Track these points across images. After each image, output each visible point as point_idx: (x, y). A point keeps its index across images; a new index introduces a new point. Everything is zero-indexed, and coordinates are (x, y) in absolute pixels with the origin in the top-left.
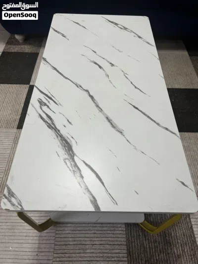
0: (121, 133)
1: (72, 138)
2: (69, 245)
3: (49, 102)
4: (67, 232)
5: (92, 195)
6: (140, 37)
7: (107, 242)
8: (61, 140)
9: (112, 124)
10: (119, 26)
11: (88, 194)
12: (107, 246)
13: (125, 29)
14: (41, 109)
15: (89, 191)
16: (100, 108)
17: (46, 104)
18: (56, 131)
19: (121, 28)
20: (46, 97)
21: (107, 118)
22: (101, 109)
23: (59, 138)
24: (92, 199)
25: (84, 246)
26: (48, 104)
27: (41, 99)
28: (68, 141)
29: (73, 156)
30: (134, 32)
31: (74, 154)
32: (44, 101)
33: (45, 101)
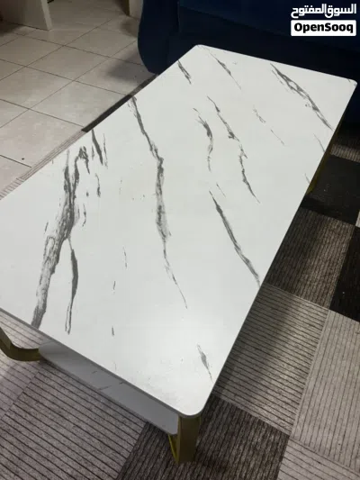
0: (164, 236)
1: (85, 214)
2: (42, 404)
3: (93, 156)
4: (52, 383)
5: (45, 301)
6: (315, 109)
7: (99, 434)
8: (67, 210)
9: (160, 218)
10: (290, 83)
11: (40, 298)
12: (97, 441)
13: (299, 90)
14: (76, 161)
15: (46, 294)
16: (160, 189)
17: (87, 156)
18: (70, 196)
19: (292, 88)
20: (95, 148)
21: (160, 208)
22: (161, 193)
23: (67, 207)
24: (41, 307)
25: (61, 418)
26: (90, 158)
27: (85, 149)
28: (76, 215)
29: (64, 239)
30: (310, 99)
31: (68, 236)
32: (87, 152)
33: (89, 152)
